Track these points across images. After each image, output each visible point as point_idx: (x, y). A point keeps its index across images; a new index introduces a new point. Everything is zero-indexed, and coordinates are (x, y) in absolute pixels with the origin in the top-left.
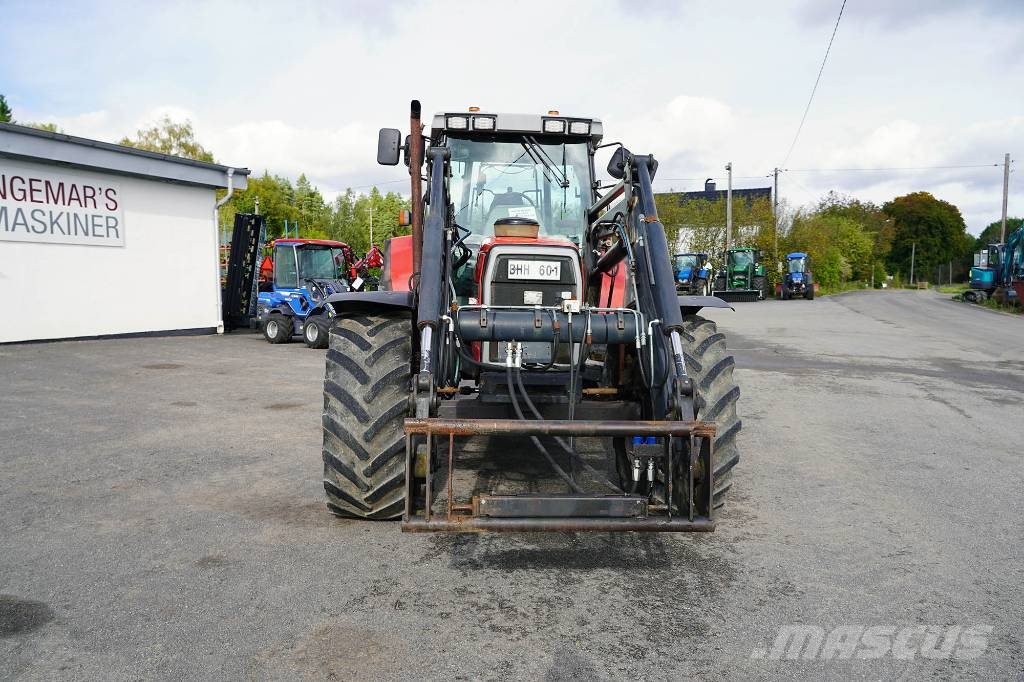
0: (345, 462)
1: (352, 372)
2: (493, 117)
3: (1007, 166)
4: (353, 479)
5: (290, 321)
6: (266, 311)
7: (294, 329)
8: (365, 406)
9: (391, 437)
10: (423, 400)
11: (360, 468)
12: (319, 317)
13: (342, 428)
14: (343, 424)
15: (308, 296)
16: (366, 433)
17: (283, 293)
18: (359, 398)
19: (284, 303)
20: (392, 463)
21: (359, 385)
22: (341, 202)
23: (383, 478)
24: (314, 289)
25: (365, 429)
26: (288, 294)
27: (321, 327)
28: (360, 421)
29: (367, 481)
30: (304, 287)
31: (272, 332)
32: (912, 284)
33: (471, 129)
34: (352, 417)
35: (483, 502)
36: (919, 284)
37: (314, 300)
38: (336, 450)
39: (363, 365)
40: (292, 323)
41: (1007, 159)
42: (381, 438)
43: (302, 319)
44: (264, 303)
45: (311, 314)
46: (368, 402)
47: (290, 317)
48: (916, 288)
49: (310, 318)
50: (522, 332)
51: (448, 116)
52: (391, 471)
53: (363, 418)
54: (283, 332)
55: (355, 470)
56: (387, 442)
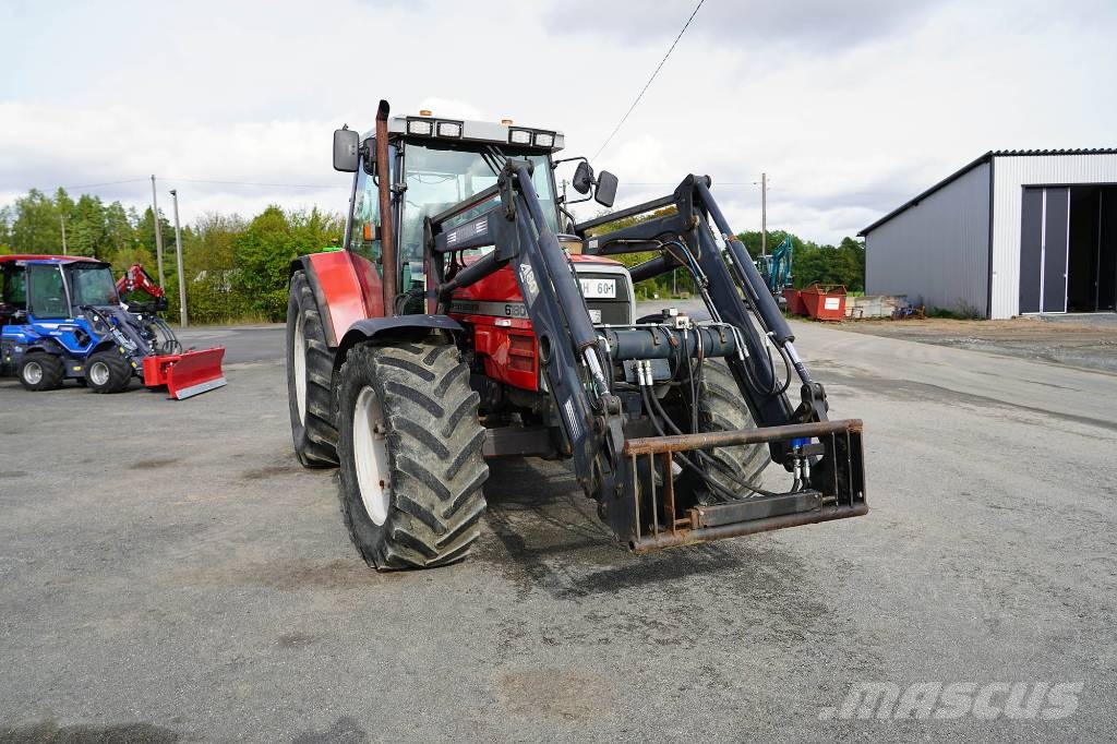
0: (424, 505)
1: (423, 405)
2: (460, 123)
3: (764, 185)
4: (430, 522)
5: (58, 361)
6: (18, 349)
7: (65, 372)
8: (444, 441)
9: (472, 472)
10: (614, 421)
11: (440, 509)
12: (105, 353)
13: (421, 468)
14: (421, 464)
15: (88, 328)
16: (448, 471)
17: (45, 325)
18: (436, 433)
19: (51, 339)
20: (471, 500)
21: (434, 419)
22: (23, 207)
23: (461, 519)
24: (96, 318)
25: (446, 466)
26: (55, 326)
27: (113, 366)
28: (441, 458)
29: (445, 523)
30: (81, 317)
31: (32, 376)
32: (675, 294)
33: (434, 135)
34: (432, 454)
35: (702, 513)
36: (681, 294)
37: (96, 332)
38: (415, 493)
39: (432, 397)
40: (62, 364)
41: (764, 178)
42: (461, 474)
43: (79, 358)
44: (14, 340)
45: (94, 351)
46: (447, 435)
47: (58, 355)
48: (679, 298)
49: (95, 356)
50: (643, 350)
51: (410, 119)
52: (469, 509)
53: (443, 454)
54: (50, 375)
55: (434, 513)
56: (467, 478)
